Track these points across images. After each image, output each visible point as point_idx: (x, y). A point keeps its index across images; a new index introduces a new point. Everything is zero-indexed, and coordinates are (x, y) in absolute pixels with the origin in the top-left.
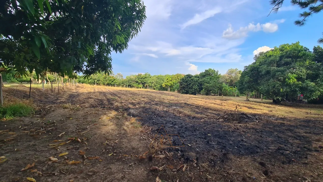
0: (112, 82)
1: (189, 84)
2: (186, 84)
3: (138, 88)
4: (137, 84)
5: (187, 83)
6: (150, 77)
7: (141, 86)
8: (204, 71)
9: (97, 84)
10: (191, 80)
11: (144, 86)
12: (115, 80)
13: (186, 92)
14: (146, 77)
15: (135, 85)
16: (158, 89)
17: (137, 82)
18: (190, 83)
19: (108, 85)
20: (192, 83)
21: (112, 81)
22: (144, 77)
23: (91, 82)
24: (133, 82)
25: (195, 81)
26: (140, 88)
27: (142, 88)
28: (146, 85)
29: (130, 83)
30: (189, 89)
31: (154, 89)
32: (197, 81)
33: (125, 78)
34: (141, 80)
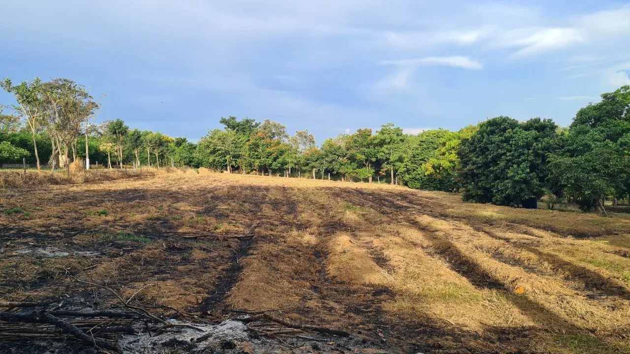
0: (275, 159)
1: (495, 161)
2: (480, 160)
3: (356, 180)
4: (355, 165)
5: (486, 157)
6: (402, 141)
7: (368, 171)
10: (502, 142)
11: (377, 173)
12: (282, 153)
13: (479, 192)
14: (382, 143)
15: (349, 169)
16: (418, 185)
17: (352, 159)
18: (499, 156)
19: (264, 169)
20: (505, 154)
21: (274, 155)
22: (376, 142)
24: (341, 159)
25: (517, 145)
26: (366, 180)
27: (370, 179)
28: (385, 167)
29: (331, 162)
30: (495, 180)
31: (406, 184)
32: (528, 146)
33: (319, 145)
34: (367, 150)
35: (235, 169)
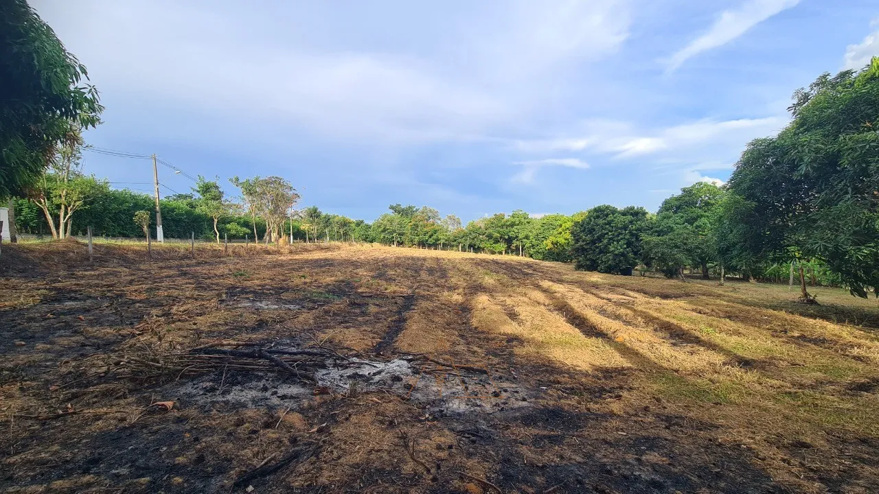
0: (430, 237)
1: (599, 239)
2: (589, 238)
3: (493, 253)
4: (492, 241)
5: (593, 236)
6: (528, 223)
7: (502, 246)
8: (679, 193)
9: (398, 242)
10: (606, 224)
11: (509, 247)
12: (436, 232)
13: (588, 263)
14: (513, 225)
15: (487, 245)
16: (541, 257)
17: (490, 237)
18: (603, 236)
19: (422, 244)
20: (607, 233)
21: (430, 233)
22: (508, 223)
23: (384, 237)
24: (481, 236)
25: (617, 228)
26: (500, 253)
27: (504, 252)
28: (515, 243)
29: (473, 239)
30: (599, 253)
31: (531, 256)
32: (625, 228)
33: (464, 226)
34: (501, 230)
35: (400, 244)
